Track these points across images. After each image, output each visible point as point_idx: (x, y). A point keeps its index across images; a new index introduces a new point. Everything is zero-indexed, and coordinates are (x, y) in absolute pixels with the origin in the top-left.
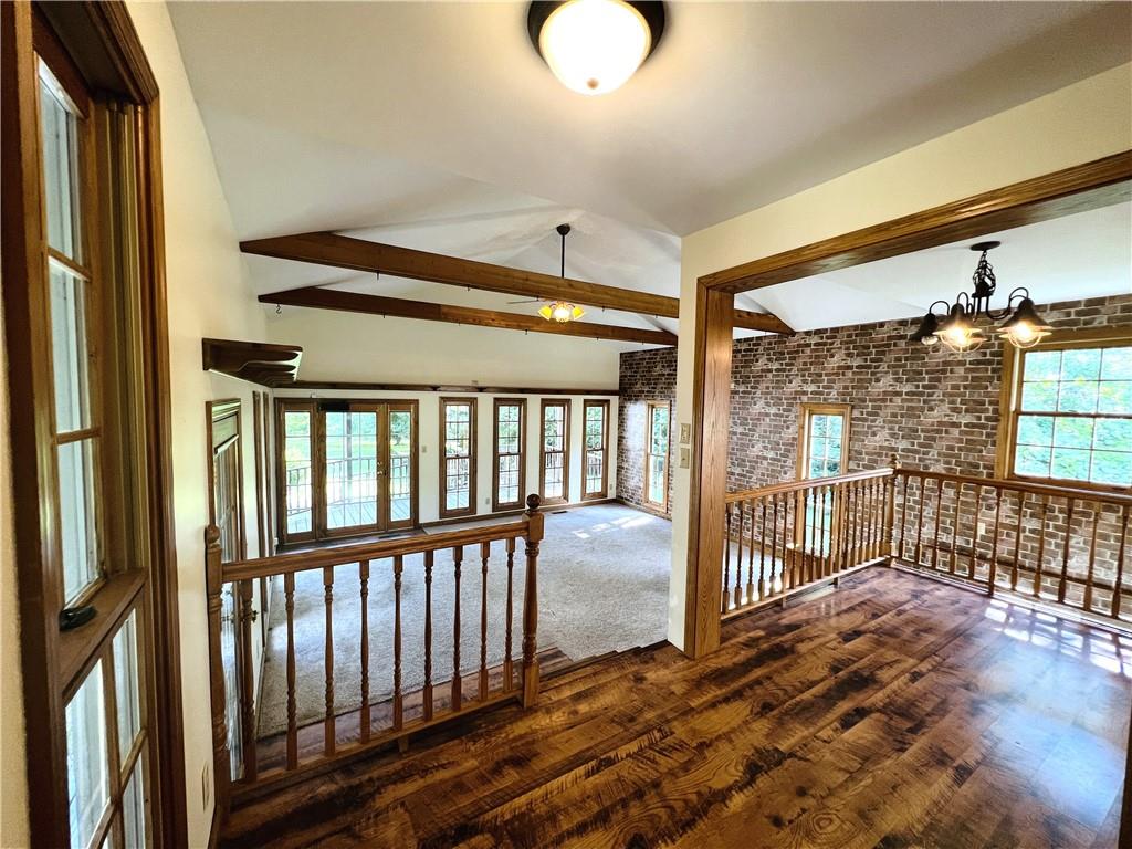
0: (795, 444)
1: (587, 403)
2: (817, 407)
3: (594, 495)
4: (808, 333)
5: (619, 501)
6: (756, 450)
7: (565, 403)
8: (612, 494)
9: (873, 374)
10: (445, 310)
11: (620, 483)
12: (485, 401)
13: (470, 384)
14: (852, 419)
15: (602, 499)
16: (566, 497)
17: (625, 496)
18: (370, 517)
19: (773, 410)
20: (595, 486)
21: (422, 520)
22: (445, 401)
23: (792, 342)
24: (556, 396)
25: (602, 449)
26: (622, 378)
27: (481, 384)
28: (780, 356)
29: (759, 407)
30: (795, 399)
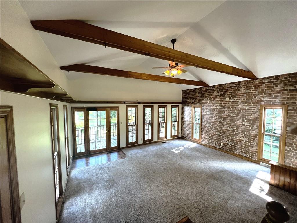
1: (172, 107)
3: (175, 136)
4: (264, 78)
5: (182, 138)
6: (239, 122)
7: (165, 107)
8: (180, 136)
10: (129, 73)
11: (182, 132)
12: (141, 106)
13: (135, 101)
14: (288, 110)
15: (177, 138)
16: (166, 137)
17: (184, 136)
18: (104, 146)
19: (247, 108)
20: (175, 133)
21: (121, 146)
22: (128, 107)
23: (256, 82)
24: (162, 104)
25: (177, 121)
26: (183, 98)
27: (139, 101)
28: (250, 88)
29: (240, 106)
30: (257, 103)
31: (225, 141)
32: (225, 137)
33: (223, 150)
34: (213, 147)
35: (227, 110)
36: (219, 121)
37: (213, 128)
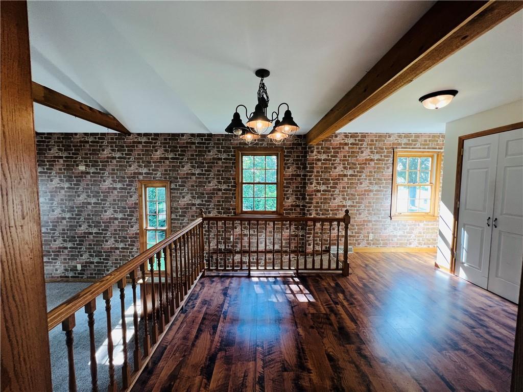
0: (137, 206)
2: (149, 182)
4: (139, 135)
6: (109, 214)
9: (180, 163)
14: (171, 189)
19: (119, 185)
23: (130, 139)
28: (121, 148)
29: (108, 184)
30: (134, 177)
31: (85, 257)
32: (84, 249)
33: (82, 277)
34: (60, 279)
35: (85, 191)
36: (68, 215)
37: (57, 234)
